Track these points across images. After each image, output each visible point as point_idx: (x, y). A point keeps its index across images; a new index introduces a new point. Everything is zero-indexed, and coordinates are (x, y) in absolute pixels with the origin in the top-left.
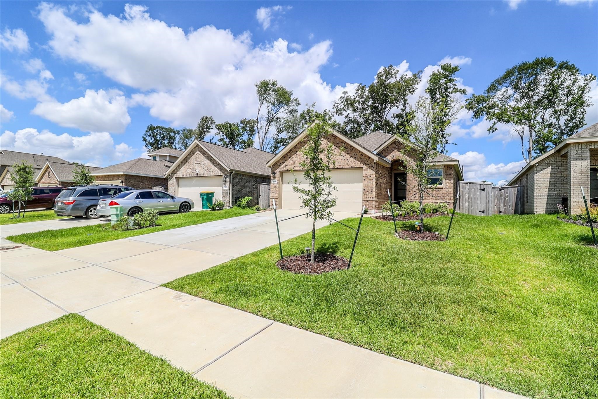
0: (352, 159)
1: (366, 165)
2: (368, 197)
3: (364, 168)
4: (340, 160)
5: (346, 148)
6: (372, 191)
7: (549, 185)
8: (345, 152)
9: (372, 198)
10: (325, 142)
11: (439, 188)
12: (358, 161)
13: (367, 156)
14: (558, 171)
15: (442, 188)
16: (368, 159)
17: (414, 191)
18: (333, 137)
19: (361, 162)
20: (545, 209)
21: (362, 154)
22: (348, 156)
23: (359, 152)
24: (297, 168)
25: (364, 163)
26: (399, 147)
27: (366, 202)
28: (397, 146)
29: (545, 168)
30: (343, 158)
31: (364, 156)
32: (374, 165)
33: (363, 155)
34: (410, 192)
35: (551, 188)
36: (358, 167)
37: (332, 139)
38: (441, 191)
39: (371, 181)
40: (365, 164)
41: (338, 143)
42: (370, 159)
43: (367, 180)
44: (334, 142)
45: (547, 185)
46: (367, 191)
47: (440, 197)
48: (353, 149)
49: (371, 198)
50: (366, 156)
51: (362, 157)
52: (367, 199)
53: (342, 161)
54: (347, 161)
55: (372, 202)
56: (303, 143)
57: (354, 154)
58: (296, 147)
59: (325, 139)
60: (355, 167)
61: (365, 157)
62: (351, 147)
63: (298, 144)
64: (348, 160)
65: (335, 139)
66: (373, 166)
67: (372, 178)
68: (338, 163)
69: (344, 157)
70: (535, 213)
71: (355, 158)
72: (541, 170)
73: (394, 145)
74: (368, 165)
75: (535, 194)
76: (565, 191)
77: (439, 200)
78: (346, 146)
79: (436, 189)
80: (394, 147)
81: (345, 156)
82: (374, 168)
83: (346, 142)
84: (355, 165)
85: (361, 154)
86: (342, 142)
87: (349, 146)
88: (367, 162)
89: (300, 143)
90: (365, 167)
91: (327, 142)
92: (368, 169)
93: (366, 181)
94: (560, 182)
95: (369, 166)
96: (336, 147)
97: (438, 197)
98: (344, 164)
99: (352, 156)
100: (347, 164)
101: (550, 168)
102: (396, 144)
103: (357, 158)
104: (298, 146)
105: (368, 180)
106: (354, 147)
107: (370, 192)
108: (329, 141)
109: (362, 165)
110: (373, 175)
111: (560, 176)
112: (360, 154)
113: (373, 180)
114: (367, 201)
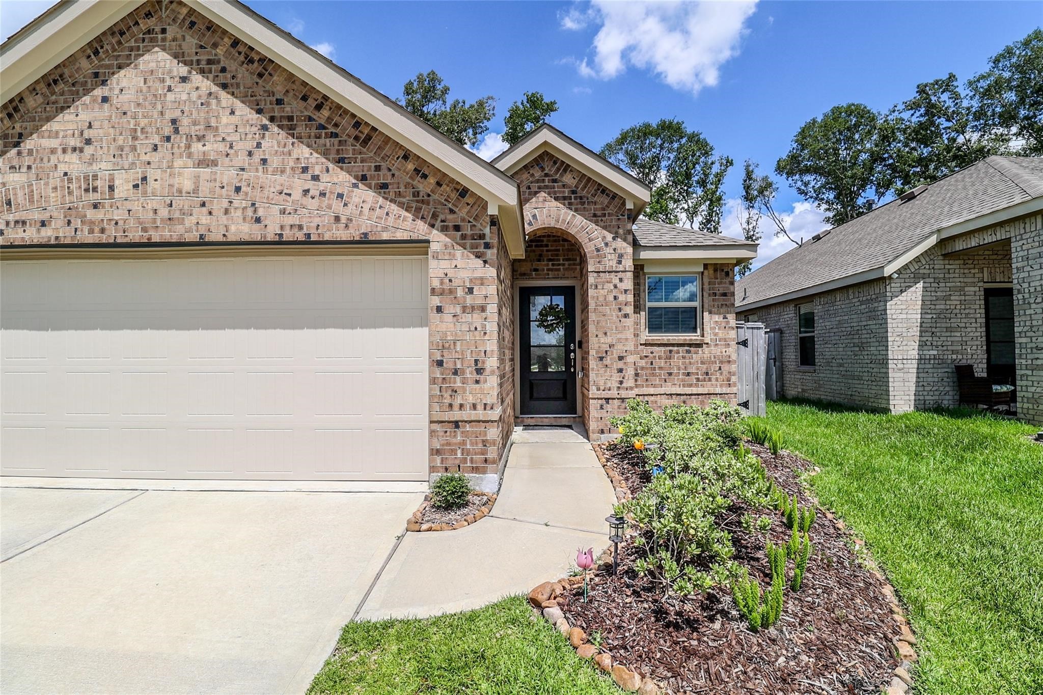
0: (365, 196)
1: (444, 229)
2: (459, 400)
3: (434, 247)
4: (297, 194)
5: (332, 129)
6: (479, 371)
7: (921, 332)
8: (325, 154)
9: (480, 407)
10: (204, 91)
11: (690, 345)
12: (401, 205)
13: (452, 181)
14: (939, 294)
15: (699, 345)
16: (454, 195)
17: (615, 356)
18: (251, 61)
19: (418, 214)
20: (913, 398)
21: (423, 168)
22: (341, 178)
23: (406, 157)
24: (21, 234)
25: (435, 216)
26: (555, 181)
27: (450, 428)
28: (546, 175)
29: (910, 287)
30: (310, 185)
31: (432, 180)
32: (487, 231)
33: (425, 176)
34: (601, 359)
35: (924, 339)
36: (400, 235)
37: (244, 74)
38: (696, 353)
39: (476, 319)
40: (438, 224)
41: (279, 102)
42: (467, 199)
43: (451, 309)
44: (259, 91)
45: (916, 331)
46: (456, 373)
47: (694, 377)
48: (368, 138)
49: (474, 407)
50: (443, 179)
51: (425, 187)
52: (456, 415)
53: (307, 201)
54: (337, 206)
55: (481, 428)
56: (61, 86)
57: (378, 168)
58: (16, 109)
59: (202, 72)
60: (385, 236)
61: (439, 184)
62: (358, 124)
63: (32, 89)
64: (340, 196)
65: (260, 75)
66: (482, 237)
67: (480, 301)
68: (283, 212)
69: (315, 178)
70: (892, 407)
71: (384, 186)
72: (902, 292)
73: (538, 174)
74: (457, 228)
75: (890, 357)
76: (954, 348)
77: (690, 385)
78: (329, 119)
79: (681, 349)
80: (538, 181)
81: (324, 177)
82: (487, 246)
83: (326, 98)
84: (385, 229)
85: (417, 171)
86: (304, 98)
87: (345, 122)
88: (452, 211)
89: (42, 87)
90: (438, 240)
91: (215, 88)
92: (459, 252)
93: (448, 318)
94: (943, 325)
95: (464, 237)
96: (272, 119)
97: (688, 374)
98: (317, 221)
99: (364, 178)
100: (337, 219)
101: (920, 285)
102: (543, 169)
103: (392, 190)
104: (31, 102)
105: (458, 311)
106: (374, 129)
107: (470, 374)
108: (224, 86)
109: (420, 229)
110: (482, 281)
111: (942, 307)
112: (410, 166)
113: (483, 309)
114: (456, 424)
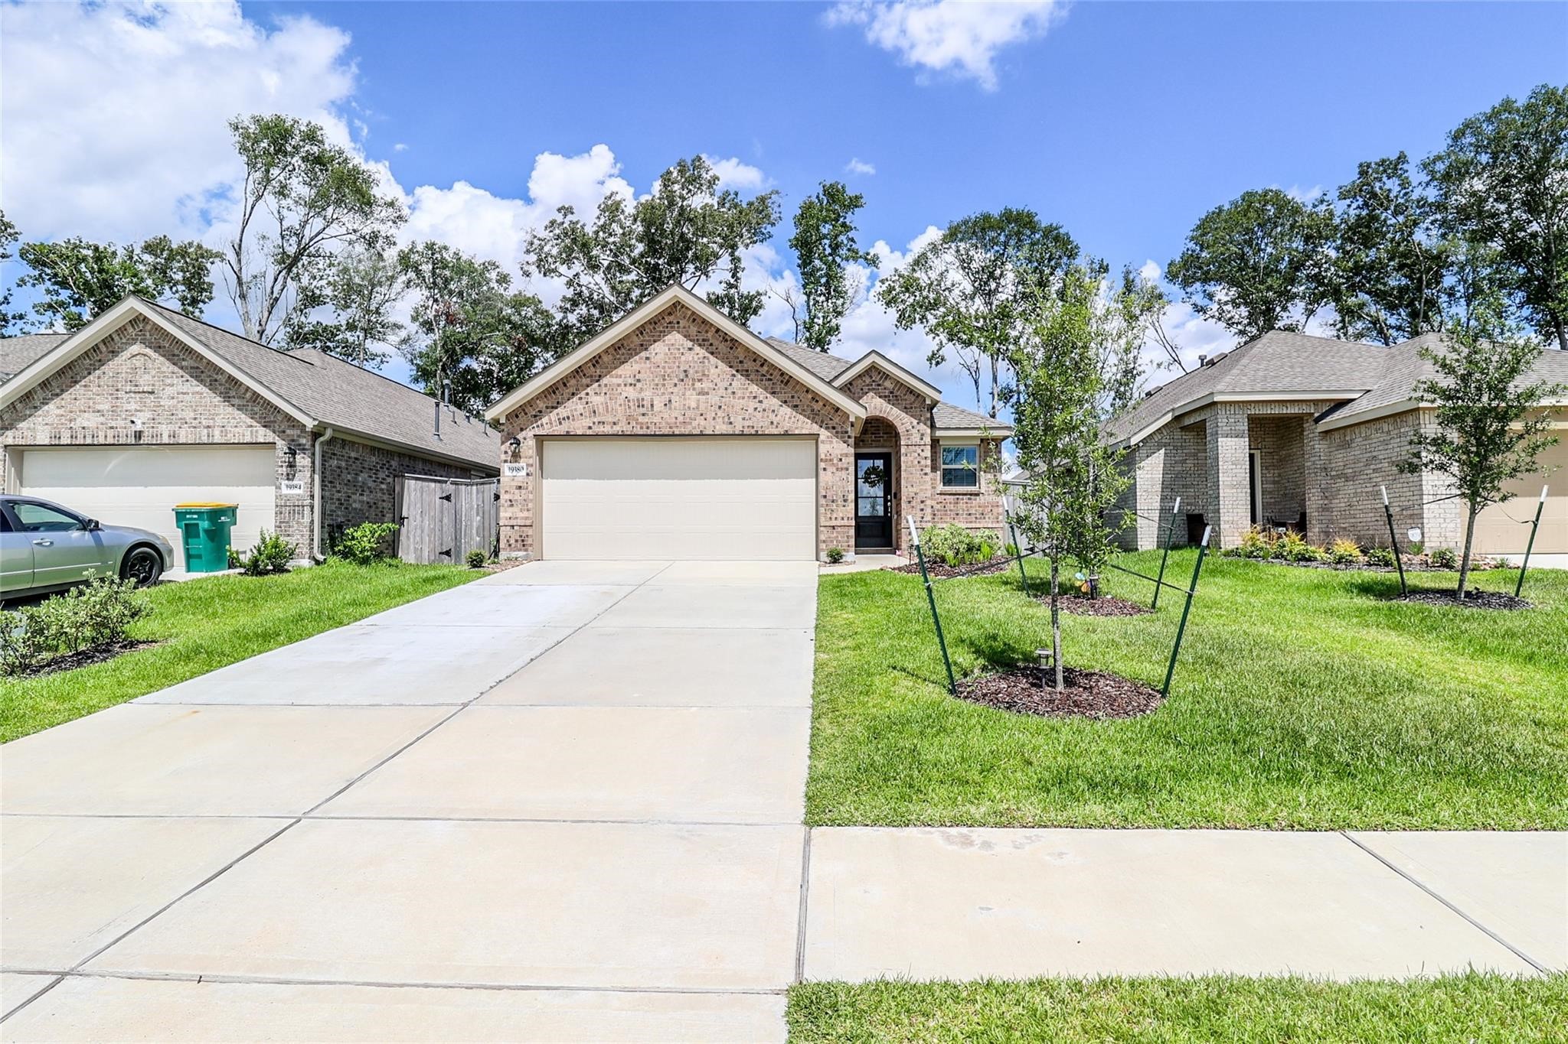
0: (786, 411)
1: (827, 428)
2: (835, 516)
3: (822, 438)
4: (751, 410)
5: (768, 377)
6: (845, 501)
7: (1162, 488)
8: (766, 389)
9: (846, 519)
10: (701, 356)
11: (971, 495)
12: (805, 416)
13: (831, 403)
14: (1177, 458)
15: (977, 495)
16: (833, 411)
17: (919, 500)
18: (726, 340)
19: (814, 421)
20: (1156, 540)
21: (816, 397)
22: (774, 402)
23: (807, 391)
24: (602, 429)
25: (822, 422)
26: (879, 385)
27: (830, 529)
28: (874, 381)
29: (1154, 453)
30: (758, 405)
31: (821, 403)
32: (849, 429)
33: (817, 401)
34: (910, 502)
35: (1165, 494)
36: (804, 432)
37: (723, 347)
38: (975, 500)
39: (844, 474)
40: (824, 426)
41: (741, 362)
42: (839, 413)
43: (831, 469)
44: (731, 356)
45: (1159, 488)
46: (833, 501)
47: (973, 516)
48: (788, 381)
49: (843, 519)
50: (826, 403)
51: (817, 407)
52: (834, 523)
53: (756, 413)
54: (772, 417)
55: (846, 529)
56: (623, 350)
57: (793, 397)
58: (597, 362)
59: (700, 345)
60: (797, 432)
61: (824, 405)
62: (782, 374)
63: (606, 351)
64: (773, 411)
65: (731, 348)
66: (847, 432)
67: (845, 466)
68: (744, 419)
69: (761, 402)
70: (1139, 547)
71: (796, 406)
72: (1148, 456)
73: (868, 380)
74: (834, 428)
75: (1138, 508)
76: (1189, 501)
77: (971, 522)
78: (768, 372)
79: (965, 497)
80: (868, 385)
81: (765, 401)
82: (849, 437)
83: (765, 360)
84: (797, 428)
85: (813, 398)
86: (755, 361)
87: (777, 376)
88: (831, 419)
89: (612, 351)
90: (824, 434)
91: (707, 355)
92: (835, 440)
93: (829, 472)
94: (1181, 483)
95: (837, 432)
96: (737, 371)
97: (970, 514)
98: (761, 424)
99: (785, 402)
100: (772, 423)
101: (1162, 451)
102: (871, 377)
103: (800, 408)
104: (605, 358)
105: (835, 471)
106: (791, 377)
107: (840, 502)
108: (712, 353)
109: (815, 428)
110: (846, 455)
111: (1180, 469)
112: (810, 396)
113: (847, 469)
114: (833, 527)
